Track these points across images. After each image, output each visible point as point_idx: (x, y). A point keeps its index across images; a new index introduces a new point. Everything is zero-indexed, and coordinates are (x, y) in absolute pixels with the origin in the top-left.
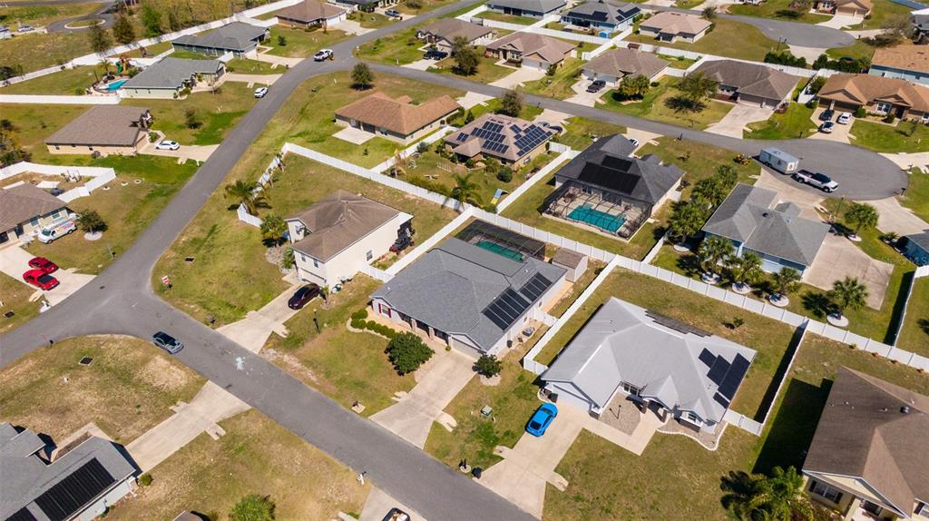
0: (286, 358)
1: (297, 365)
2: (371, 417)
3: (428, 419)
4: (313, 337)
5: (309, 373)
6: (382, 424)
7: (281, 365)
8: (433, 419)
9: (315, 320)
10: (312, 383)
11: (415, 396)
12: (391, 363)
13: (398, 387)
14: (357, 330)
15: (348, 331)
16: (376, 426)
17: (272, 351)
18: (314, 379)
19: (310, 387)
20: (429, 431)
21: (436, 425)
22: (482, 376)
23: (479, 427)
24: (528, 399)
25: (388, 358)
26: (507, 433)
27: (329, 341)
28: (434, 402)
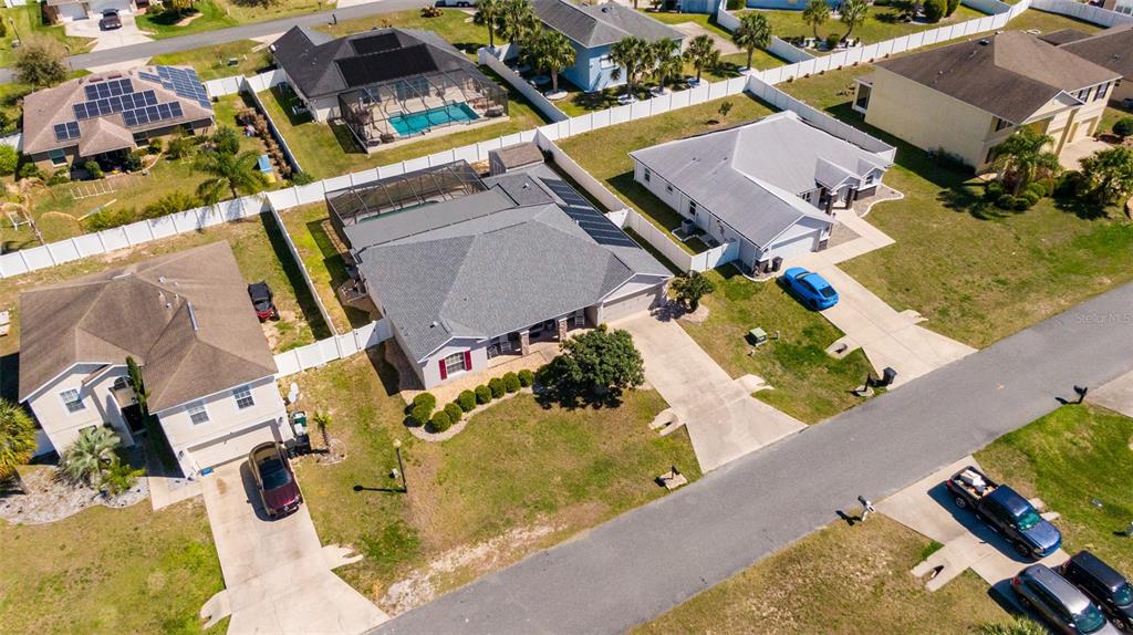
0: (441, 565)
1: (481, 550)
2: (704, 469)
3: (744, 401)
4: (407, 506)
5: (518, 535)
6: (730, 458)
7: (460, 581)
8: (746, 396)
9: (358, 488)
10: (557, 537)
11: (683, 401)
12: (578, 410)
13: (640, 418)
14: (454, 430)
15: (443, 444)
16: (730, 468)
17: (400, 588)
18: (543, 531)
19: (566, 543)
20: (770, 408)
21: (762, 396)
22: (683, 317)
23: (778, 358)
24: (757, 291)
25: (564, 409)
26: (808, 333)
27: (440, 484)
28: (711, 384)
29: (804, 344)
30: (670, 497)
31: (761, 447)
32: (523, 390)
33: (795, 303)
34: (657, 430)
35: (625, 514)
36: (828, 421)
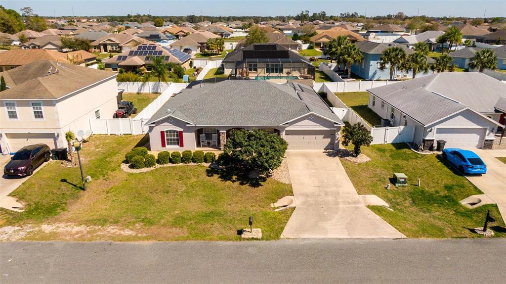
0: (46, 228)
1: (78, 229)
2: (284, 236)
3: (357, 207)
4: (78, 197)
6: (313, 236)
8: (362, 205)
9: (64, 181)
10: (131, 238)
11: (307, 195)
12: (229, 182)
13: (268, 198)
15: (131, 175)
16: (306, 242)
17: (9, 229)
19: (132, 243)
20: (378, 217)
21: (376, 209)
23: (411, 197)
24: (417, 158)
25: (220, 179)
26: (448, 188)
27: (107, 193)
28: (338, 192)
29: (442, 194)
30: (238, 243)
31: (349, 237)
32: (204, 164)
33: (446, 169)
34: (274, 208)
35: (193, 242)
36: (430, 240)
